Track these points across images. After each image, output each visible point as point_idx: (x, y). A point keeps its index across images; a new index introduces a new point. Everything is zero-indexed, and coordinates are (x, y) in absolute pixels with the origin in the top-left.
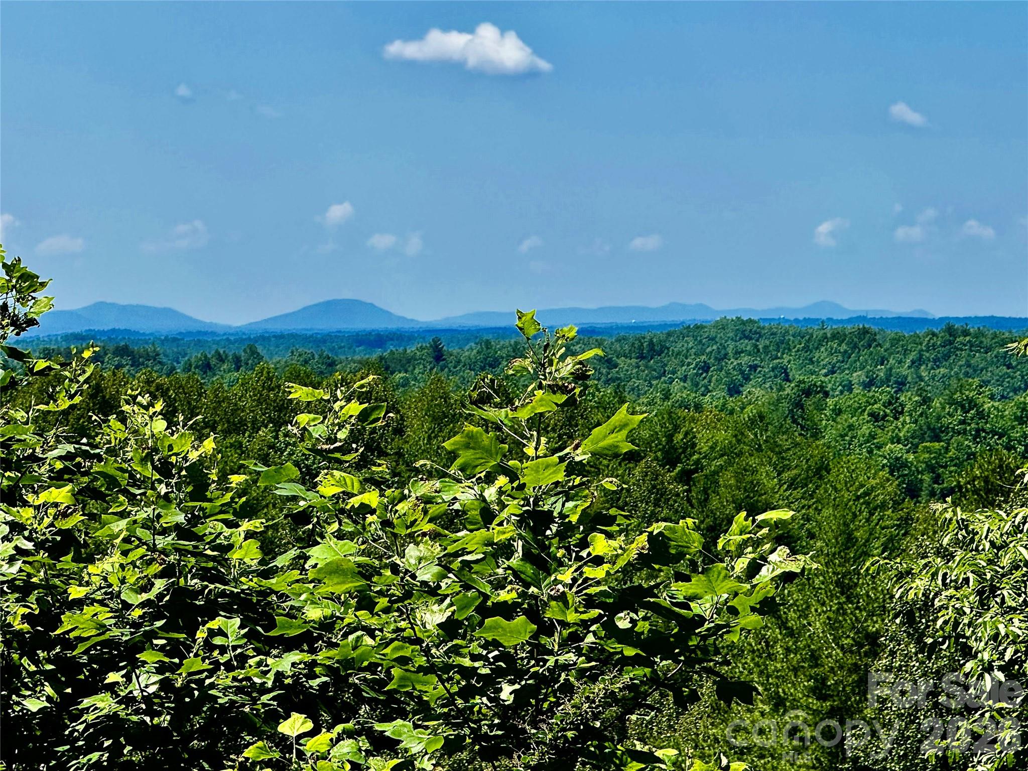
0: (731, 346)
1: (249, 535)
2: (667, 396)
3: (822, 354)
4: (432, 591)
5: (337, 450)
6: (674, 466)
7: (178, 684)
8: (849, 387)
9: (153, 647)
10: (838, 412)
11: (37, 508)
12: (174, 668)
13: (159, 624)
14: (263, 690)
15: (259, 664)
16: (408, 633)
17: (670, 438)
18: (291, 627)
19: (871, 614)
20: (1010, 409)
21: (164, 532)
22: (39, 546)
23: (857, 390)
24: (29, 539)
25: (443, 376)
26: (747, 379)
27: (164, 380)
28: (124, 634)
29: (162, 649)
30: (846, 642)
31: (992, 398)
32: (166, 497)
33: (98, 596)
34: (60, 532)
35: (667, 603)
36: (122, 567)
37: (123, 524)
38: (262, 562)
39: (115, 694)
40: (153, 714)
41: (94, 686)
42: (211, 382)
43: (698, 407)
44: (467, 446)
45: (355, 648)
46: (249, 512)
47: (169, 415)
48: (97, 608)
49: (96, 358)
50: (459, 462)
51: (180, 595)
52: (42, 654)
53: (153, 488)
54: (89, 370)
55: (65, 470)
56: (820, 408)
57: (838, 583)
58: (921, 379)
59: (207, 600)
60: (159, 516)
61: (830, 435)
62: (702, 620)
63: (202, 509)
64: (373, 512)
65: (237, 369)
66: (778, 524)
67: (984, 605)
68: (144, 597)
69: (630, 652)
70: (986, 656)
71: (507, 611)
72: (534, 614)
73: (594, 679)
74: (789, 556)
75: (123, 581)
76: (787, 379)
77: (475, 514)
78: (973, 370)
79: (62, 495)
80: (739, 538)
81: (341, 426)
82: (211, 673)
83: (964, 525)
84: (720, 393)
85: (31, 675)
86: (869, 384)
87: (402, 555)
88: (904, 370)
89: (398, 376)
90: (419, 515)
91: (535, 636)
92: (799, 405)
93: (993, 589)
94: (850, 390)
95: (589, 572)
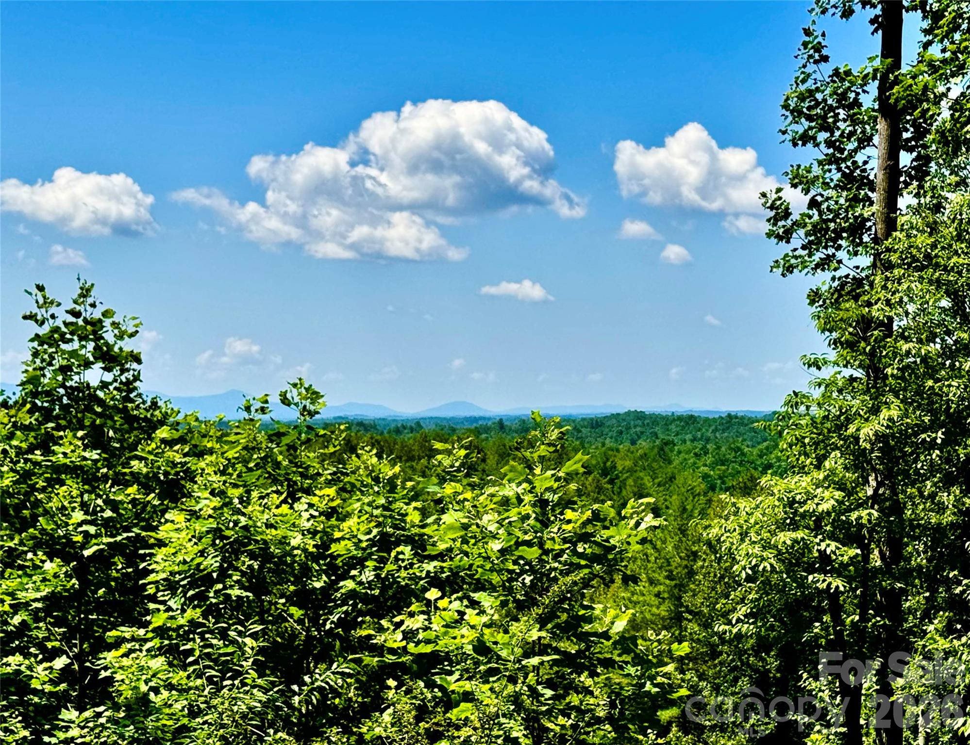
0: (632, 423)
1: (415, 508)
2: (603, 445)
3: (672, 427)
4: (494, 536)
5: (454, 471)
6: (606, 477)
7: (383, 576)
8: (684, 441)
9: (372, 559)
10: (679, 452)
11: (320, 497)
12: (381, 569)
13: (375, 549)
14: (421, 579)
15: (419, 568)
16: (484, 555)
17: (605, 463)
18: (433, 550)
19: (694, 543)
20: (756, 451)
21: (377, 508)
22: (321, 514)
23: (688, 443)
24: (316, 510)
25: (503, 436)
26: (639, 438)
27: (379, 437)
28: (360, 554)
29: (375, 560)
30: (683, 555)
31: (748, 446)
32: (378, 493)
33: (347, 536)
34: (330, 508)
35: (599, 540)
36: (358, 524)
37: (358, 504)
38: (421, 521)
39: (354, 580)
40: (371, 589)
41: (345, 576)
42: (399, 439)
43: (618, 450)
44: (511, 471)
45: (460, 561)
46: (415, 498)
47: (379, 456)
48: (346, 542)
49: (347, 429)
50: (507, 478)
51: (383, 535)
52: (322, 562)
53: (372, 488)
54: (344, 435)
55: (333, 480)
56: (672, 451)
57: (679, 529)
58: (716, 438)
59: (396, 537)
60: (374, 501)
61: (676, 462)
62: (615, 547)
63: (394, 497)
64: (468, 501)
65: (412, 432)
66: (648, 504)
67: (743, 540)
68: (368, 537)
69: (583, 562)
70: (743, 563)
71: (529, 544)
72: (541, 545)
73: (567, 574)
74: (654, 518)
75: (358, 530)
76: (657, 438)
77: (514, 500)
78: (739, 434)
79: (331, 491)
80: (631, 511)
81: (457, 460)
82: (398, 571)
83: (734, 504)
84: (627, 444)
85: (317, 571)
86: (692, 441)
87: (481, 520)
88: (709, 434)
89: (484, 436)
90: (488, 502)
91: (541, 555)
92: (662, 449)
93: (747, 533)
94: (685, 443)
95: (564, 527)
